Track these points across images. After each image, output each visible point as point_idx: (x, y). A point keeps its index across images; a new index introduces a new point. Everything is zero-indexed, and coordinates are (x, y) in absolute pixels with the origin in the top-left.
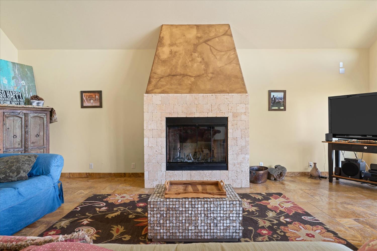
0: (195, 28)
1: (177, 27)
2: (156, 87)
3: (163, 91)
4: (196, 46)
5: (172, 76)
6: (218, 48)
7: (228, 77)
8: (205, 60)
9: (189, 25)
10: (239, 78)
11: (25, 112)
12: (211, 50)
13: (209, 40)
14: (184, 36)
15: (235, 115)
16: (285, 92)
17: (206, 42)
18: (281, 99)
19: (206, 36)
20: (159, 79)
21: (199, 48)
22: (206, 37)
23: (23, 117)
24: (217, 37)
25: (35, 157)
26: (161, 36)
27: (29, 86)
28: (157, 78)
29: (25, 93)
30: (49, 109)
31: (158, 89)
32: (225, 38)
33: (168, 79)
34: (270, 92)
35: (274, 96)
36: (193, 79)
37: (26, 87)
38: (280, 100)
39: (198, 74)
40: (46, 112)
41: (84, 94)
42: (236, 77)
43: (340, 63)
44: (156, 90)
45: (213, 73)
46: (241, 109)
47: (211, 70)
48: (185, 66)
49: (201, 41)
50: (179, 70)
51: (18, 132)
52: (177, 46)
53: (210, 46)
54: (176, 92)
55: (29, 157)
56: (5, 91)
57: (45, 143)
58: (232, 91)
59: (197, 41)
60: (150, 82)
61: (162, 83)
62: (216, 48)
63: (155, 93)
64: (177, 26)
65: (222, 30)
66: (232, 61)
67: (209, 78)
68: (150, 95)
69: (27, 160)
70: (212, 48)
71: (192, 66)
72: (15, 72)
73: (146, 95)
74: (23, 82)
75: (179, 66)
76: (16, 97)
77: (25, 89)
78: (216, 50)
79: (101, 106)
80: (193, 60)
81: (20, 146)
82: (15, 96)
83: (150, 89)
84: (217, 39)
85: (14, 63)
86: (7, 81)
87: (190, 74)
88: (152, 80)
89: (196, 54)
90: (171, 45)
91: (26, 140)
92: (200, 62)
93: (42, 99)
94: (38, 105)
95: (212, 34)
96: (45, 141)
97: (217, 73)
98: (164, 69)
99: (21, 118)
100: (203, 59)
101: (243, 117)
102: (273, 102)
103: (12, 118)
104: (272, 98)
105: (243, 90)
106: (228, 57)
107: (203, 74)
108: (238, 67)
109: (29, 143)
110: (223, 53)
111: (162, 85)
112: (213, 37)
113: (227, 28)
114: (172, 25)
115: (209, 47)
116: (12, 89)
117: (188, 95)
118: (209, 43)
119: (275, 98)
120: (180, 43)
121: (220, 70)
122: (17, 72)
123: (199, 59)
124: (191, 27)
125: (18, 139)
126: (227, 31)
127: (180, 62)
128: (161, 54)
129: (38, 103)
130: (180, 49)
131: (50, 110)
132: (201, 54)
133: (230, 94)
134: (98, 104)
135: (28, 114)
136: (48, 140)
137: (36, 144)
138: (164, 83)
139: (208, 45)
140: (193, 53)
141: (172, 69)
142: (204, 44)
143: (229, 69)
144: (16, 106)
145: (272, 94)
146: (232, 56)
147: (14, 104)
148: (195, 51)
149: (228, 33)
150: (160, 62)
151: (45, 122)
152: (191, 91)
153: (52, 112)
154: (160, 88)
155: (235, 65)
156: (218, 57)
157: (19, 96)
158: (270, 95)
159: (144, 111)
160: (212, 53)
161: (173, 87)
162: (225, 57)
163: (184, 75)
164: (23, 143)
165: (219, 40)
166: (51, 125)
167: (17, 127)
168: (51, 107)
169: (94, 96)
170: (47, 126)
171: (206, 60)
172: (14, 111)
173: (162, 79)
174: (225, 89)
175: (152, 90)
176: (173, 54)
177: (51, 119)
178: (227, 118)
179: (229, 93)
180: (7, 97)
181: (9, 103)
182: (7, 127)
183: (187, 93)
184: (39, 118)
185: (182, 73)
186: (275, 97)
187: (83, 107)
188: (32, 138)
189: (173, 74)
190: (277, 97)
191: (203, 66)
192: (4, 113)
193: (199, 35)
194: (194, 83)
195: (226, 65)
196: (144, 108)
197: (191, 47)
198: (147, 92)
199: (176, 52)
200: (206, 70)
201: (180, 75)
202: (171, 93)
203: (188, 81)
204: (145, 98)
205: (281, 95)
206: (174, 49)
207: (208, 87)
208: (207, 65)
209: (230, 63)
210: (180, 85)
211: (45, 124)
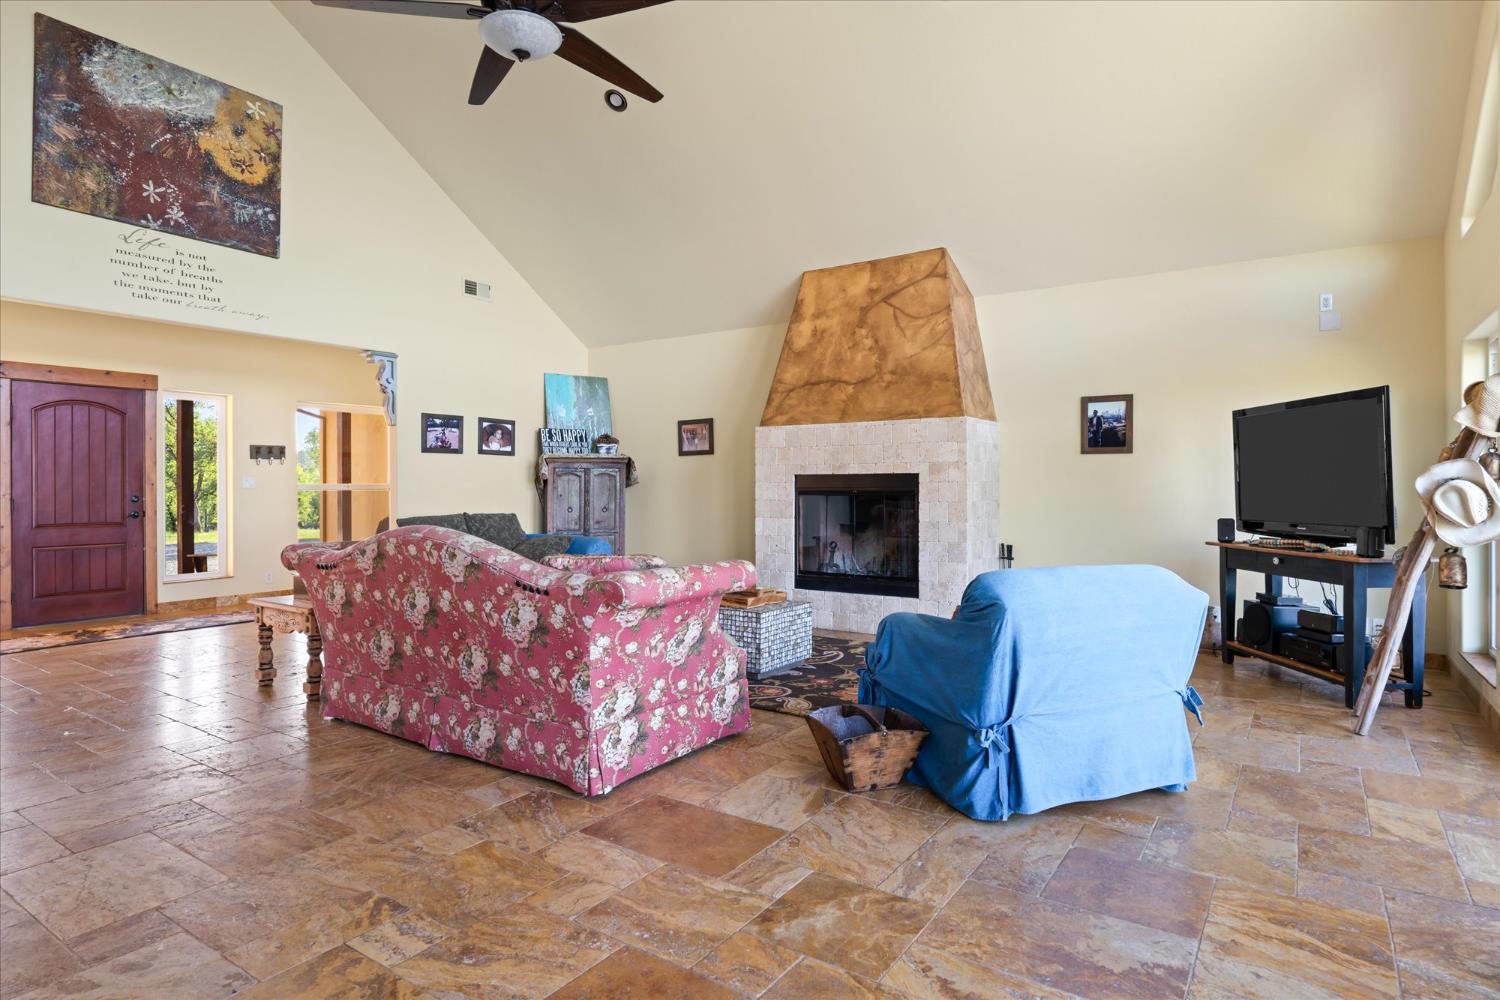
0: (868, 269)
1: (831, 274)
2: (779, 411)
3: (791, 418)
4: (865, 310)
5: (810, 384)
6: (911, 310)
7: (926, 380)
8: (880, 344)
9: (856, 265)
10: (948, 380)
11: (585, 465)
12: (896, 317)
13: (894, 294)
14: (844, 290)
15: (936, 469)
16: (1128, 399)
17: (885, 300)
18: (1117, 419)
19: (890, 283)
20: (784, 395)
21: (871, 317)
22: (888, 287)
23: (583, 475)
24: (913, 284)
25: (569, 539)
26: (800, 298)
27: (599, 417)
28: (783, 392)
29: (593, 431)
30: (623, 459)
31: (782, 414)
32: (932, 285)
33: (803, 392)
34: (1085, 401)
35: (1095, 412)
36: (850, 389)
37: (595, 418)
38: (1115, 424)
39: (863, 376)
40: (619, 466)
41: (683, 427)
42: (943, 378)
43: (1323, 296)
44: (779, 419)
45: (893, 373)
46: (947, 453)
47: (890, 365)
48: (839, 361)
49: (877, 298)
50: (827, 372)
51: (575, 501)
52: (828, 317)
53: (895, 307)
54: (816, 421)
55: (560, 539)
56: (561, 431)
57: (618, 524)
58: (929, 413)
59: (869, 300)
60: (769, 401)
61: (790, 402)
62: (907, 311)
63: (777, 424)
64: (830, 271)
65: (924, 266)
66: (939, 340)
67: (884, 384)
68: (766, 429)
69: (557, 544)
70: (898, 312)
71: (853, 359)
72: (578, 393)
73: (758, 428)
74: (591, 410)
75: (826, 363)
76: (576, 441)
77: (593, 422)
78: (908, 315)
79: (711, 451)
80: (855, 346)
81: (577, 527)
82: (576, 437)
83: (769, 416)
84: (911, 290)
85: (576, 378)
86: (564, 411)
87: (846, 378)
88: (774, 396)
89: (863, 332)
90: (817, 316)
91: (586, 517)
92: (870, 349)
93: (615, 441)
94: (608, 453)
95: (902, 279)
96: (618, 520)
97: (905, 372)
98: (797, 370)
99: (580, 477)
100: (876, 341)
101: (953, 473)
102: (1095, 428)
103: (565, 478)
104: (1091, 420)
105: (955, 409)
106: (933, 329)
107: (873, 376)
108: (951, 353)
109: (592, 523)
110: (921, 322)
111: (792, 407)
112: (905, 285)
113: (936, 258)
114: (822, 270)
115: (891, 311)
116: (571, 426)
117: (838, 426)
118: (895, 301)
119: (1099, 418)
120: (833, 310)
121: (911, 364)
122: (581, 393)
123: (869, 342)
124: (858, 267)
125: (575, 514)
126: (936, 267)
127: (830, 351)
128: (795, 339)
129: (609, 449)
130: (832, 323)
131: (626, 461)
132: (874, 328)
133: (923, 420)
134: (706, 447)
135: (589, 469)
136: (622, 520)
137: (602, 525)
138: (795, 402)
139: (891, 305)
140: (857, 330)
141: (812, 370)
142: (883, 304)
143: (932, 359)
144: (576, 456)
145: (1092, 408)
146: (941, 327)
147: (572, 454)
148: (862, 323)
149: (940, 270)
150: (792, 355)
151: (618, 484)
152: (844, 416)
153: (629, 464)
154: (787, 413)
155: (944, 348)
156: (909, 333)
157: (581, 437)
158: (1084, 410)
159: (756, 461)
160: (898, 325)
161: (812, 408)
162: (926, 331)
163: (834, 382)
164: (582, 523)
165: (916, 291)
166: (628, 492)
167: (573, 493)
168: (628, 455)
169: (699, 431)
170: (621, 491)
171: (883, 342)
172: (570, 465)
173: (791, 394)
174: (914, 408)
175: (771, 418)
176: (818, 335)
177: (628, 478)
178: (916, 476)
179: (920, 417)
180: (563, 440)
181: (565, 450)
182: (559, 493)
183: (836, 422)
184: (607, 478)
185: (831, 376)
186: (1099, 414)
187: (682, 453)
188: (596, 514)
189: (812, 381)
190: (1105, 415)
191: (874, 358)
192: (554, 468)
193: (874, 285)
194: (853, 398)
195: (924, 349)
196: (756, 455)
197: (854, 316)
198: (763, 423)
199: (823, 331)
200: (878, 367)
201: (827, 382)
202: (806, 422)
203: (840, 395)
204: (757, 436)
205: (1117, 408)
206: (822, 323)
207: (881, 404)
208: (883, 354)
209: (934, 344)
210: (825, 403)
211: (618, 488)
